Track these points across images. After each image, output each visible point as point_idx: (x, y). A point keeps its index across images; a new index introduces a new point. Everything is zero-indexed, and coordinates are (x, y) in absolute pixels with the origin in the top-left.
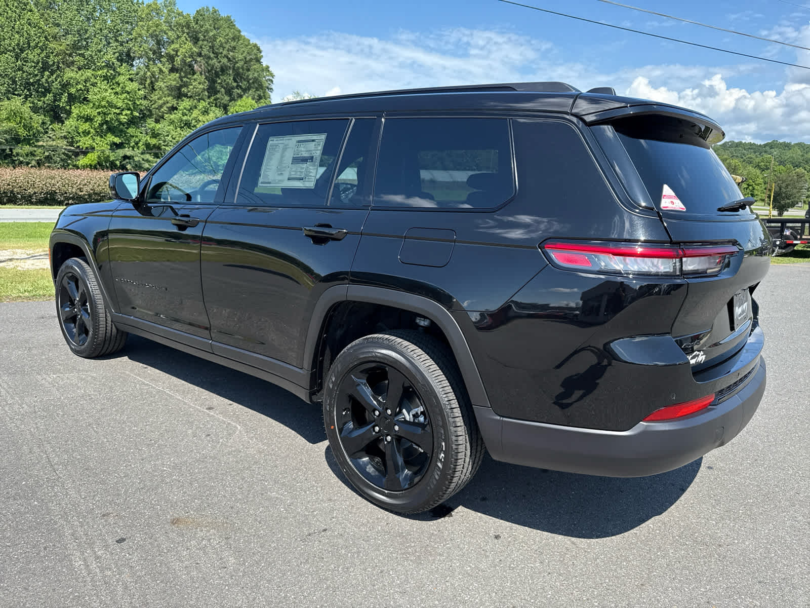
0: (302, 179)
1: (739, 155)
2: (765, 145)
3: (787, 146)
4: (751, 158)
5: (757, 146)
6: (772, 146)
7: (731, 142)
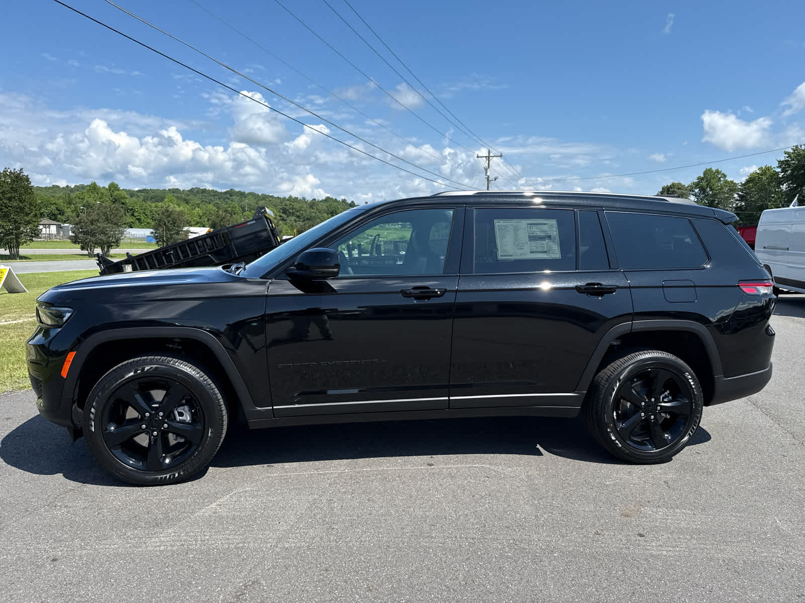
0: (546, 252)
1: (207, 200)
2: (226, 193)
3: (242, 194)
4: (218, 204)
5: (219, 193)
6: (231, 193)
7: (197, 188)
